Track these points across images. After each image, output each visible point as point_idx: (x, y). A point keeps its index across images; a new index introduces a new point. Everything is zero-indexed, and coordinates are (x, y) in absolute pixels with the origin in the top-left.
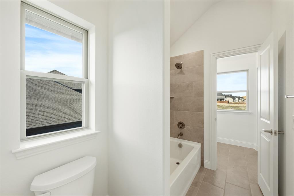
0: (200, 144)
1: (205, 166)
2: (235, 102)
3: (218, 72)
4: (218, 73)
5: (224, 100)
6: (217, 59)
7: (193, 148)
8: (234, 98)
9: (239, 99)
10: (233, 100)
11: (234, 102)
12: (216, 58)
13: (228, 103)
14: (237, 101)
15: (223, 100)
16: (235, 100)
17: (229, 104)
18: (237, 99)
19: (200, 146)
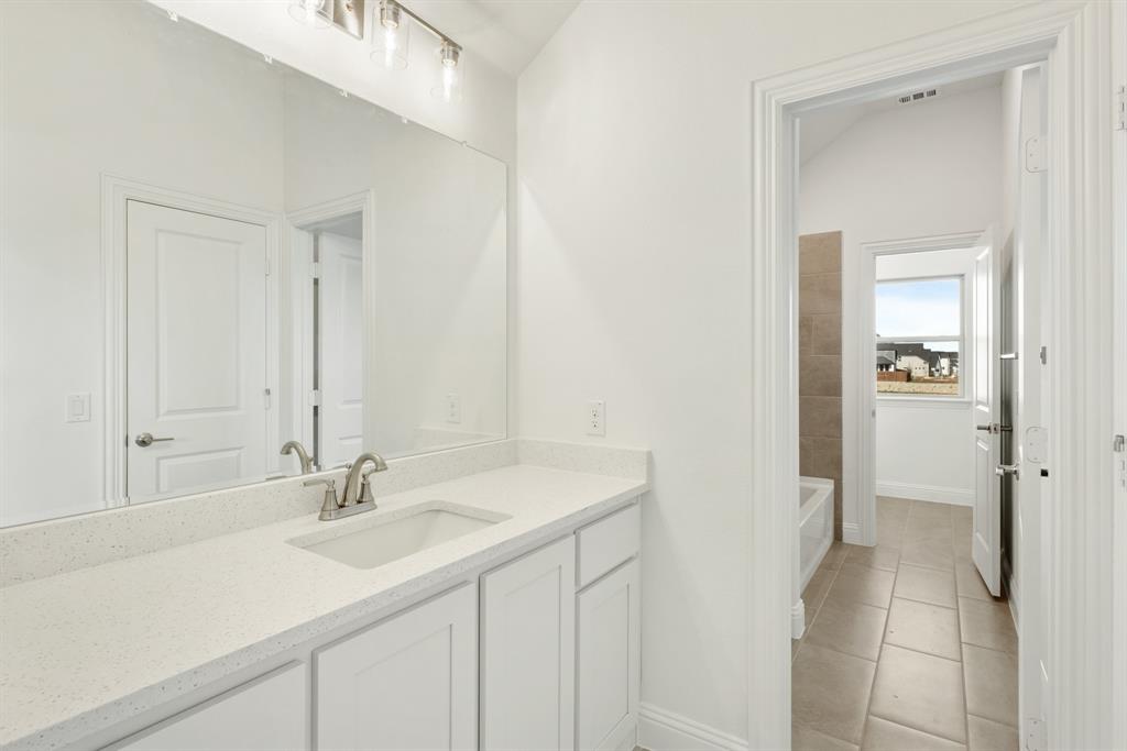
0: (832, 481)
1: (846, 539)
2: (937, 374)
3: (878, 278)
4: (879, 281)
5: (892, 369)
6: (878, 257)
7: (814, 491)
8: (932, 358)
9: (953, 364)
10: (927, 366)
11: (931, 374)
12: (876, 254)
13: (909, 378)
14: (945, 372)
15: (887, 367)
16: (938, 367)
17: (911, 384)
18: (944, 362)
19: (833, 487)
